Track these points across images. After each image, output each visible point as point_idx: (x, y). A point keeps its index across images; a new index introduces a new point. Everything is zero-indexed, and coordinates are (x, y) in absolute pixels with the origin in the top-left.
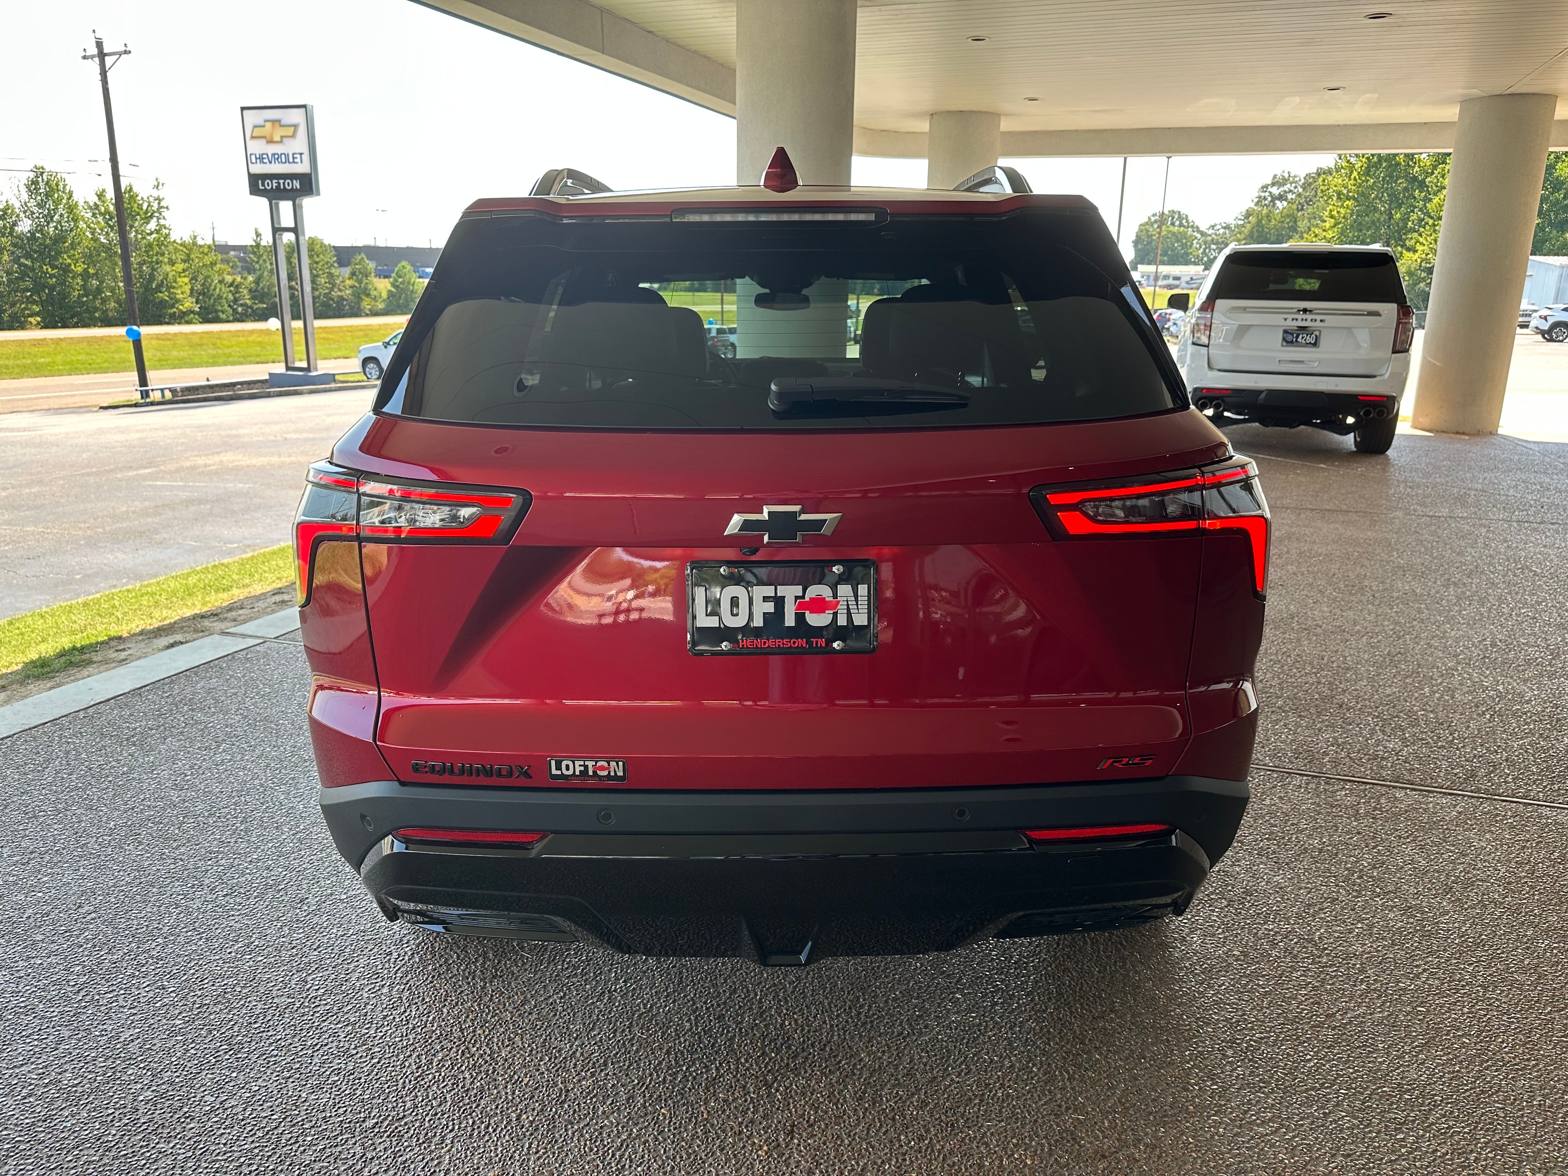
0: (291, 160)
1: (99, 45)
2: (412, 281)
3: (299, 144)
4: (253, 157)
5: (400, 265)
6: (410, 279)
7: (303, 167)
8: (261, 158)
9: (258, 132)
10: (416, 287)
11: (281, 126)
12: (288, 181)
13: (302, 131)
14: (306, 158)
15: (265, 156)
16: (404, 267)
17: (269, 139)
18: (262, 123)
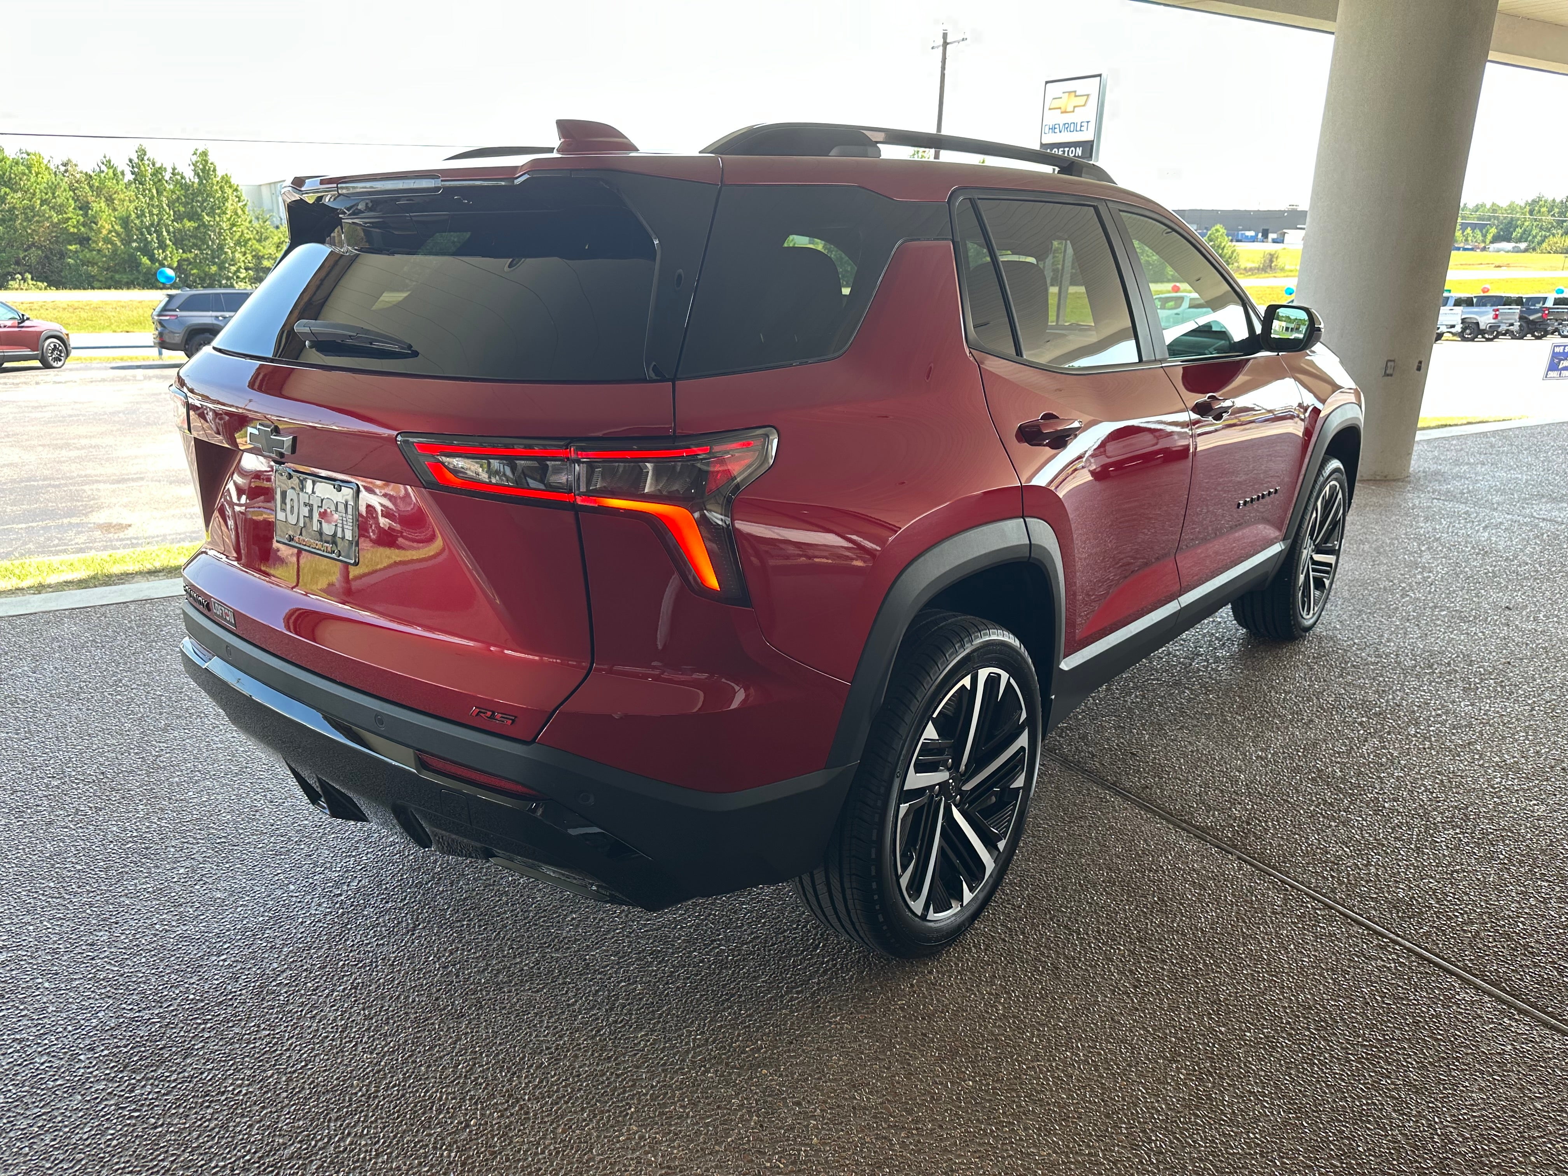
0: (1078, 129)
1: (945, 36)
2: (1223, 245)
3: (1089, 113)
4: (1047, 128)
5: (1213, 229)
6: (1221, 243)
7: (1087, 135)
8: (1053, 129)
9: (1057, 103)
10: (1225, 251)
11: (1076, 96)
12: (1073, 149)
13: (1093, 101)
14: (1092, 126)
15: (1057, 126)
16: (1217, 231)
17: (1063, 109)
18: (1060, 95)
